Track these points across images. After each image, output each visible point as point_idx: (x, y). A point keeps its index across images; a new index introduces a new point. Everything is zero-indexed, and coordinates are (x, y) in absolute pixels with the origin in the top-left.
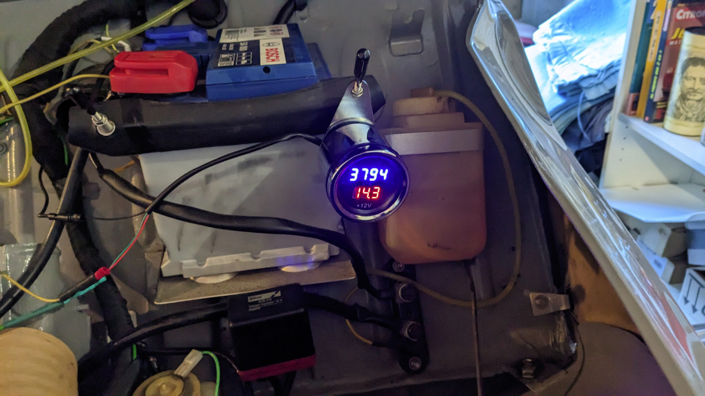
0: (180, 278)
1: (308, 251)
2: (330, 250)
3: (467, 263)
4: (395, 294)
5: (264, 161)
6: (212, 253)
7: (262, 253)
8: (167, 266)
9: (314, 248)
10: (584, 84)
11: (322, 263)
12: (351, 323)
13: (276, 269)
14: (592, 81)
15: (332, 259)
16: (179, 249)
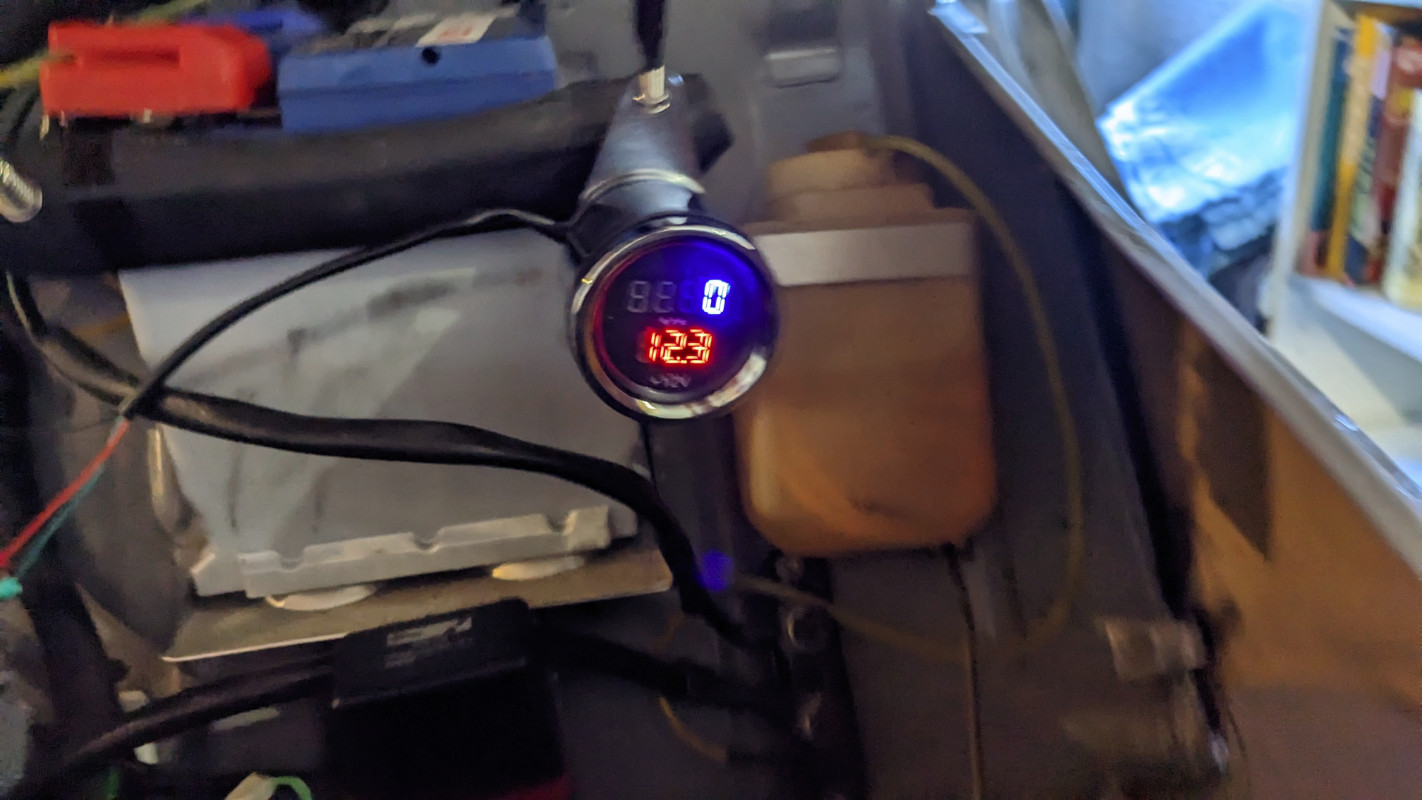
0: (236, 599)
1: (556, 524)
2: (611, 522)
3: (952, 555)
4: (779, 630)
5: (433, 293)
6: (317, 535)
7: (442, 532)
8: (206, 570)
9: (572, 518)
10: (1211, 217)
11: (594, 556)
12: (674, 709)
13: (479, 573)
14: (1230, 209)
15: (619, 545)
16: (234, 524)
